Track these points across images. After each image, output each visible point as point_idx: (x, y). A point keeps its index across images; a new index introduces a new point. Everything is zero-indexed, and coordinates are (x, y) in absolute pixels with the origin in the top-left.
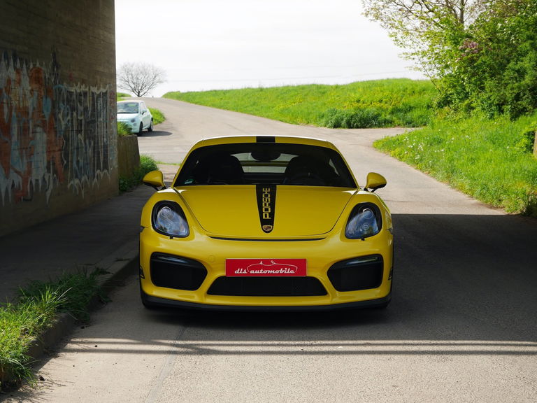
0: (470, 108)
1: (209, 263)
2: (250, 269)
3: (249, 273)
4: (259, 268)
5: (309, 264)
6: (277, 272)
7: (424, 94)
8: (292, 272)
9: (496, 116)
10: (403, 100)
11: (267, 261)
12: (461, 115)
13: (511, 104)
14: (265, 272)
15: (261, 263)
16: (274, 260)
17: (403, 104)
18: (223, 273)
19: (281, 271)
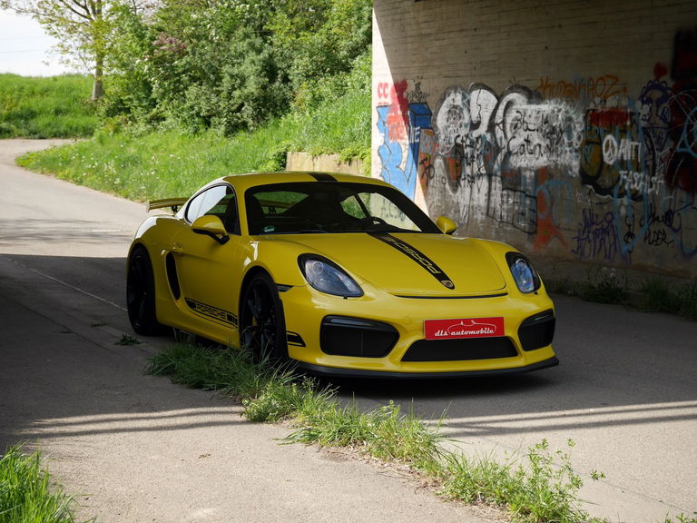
0: (159, 118)
1: (404, 325)
2: (452, 330)
3: (450, 335)
4: (460, 329)
5: (506, 323)
6: (478, 332)
7: (47, 95)
8: (491, 332)
9: (201, 131)
10: (21, 103)
11: (467, 321)
12: (142, 127)
13: (226, 116)
14: (466, 333)
15: (462, 323)
16: (474, 319)
17: (21, 108)
18: (420, 336)
19: (482, 332)
